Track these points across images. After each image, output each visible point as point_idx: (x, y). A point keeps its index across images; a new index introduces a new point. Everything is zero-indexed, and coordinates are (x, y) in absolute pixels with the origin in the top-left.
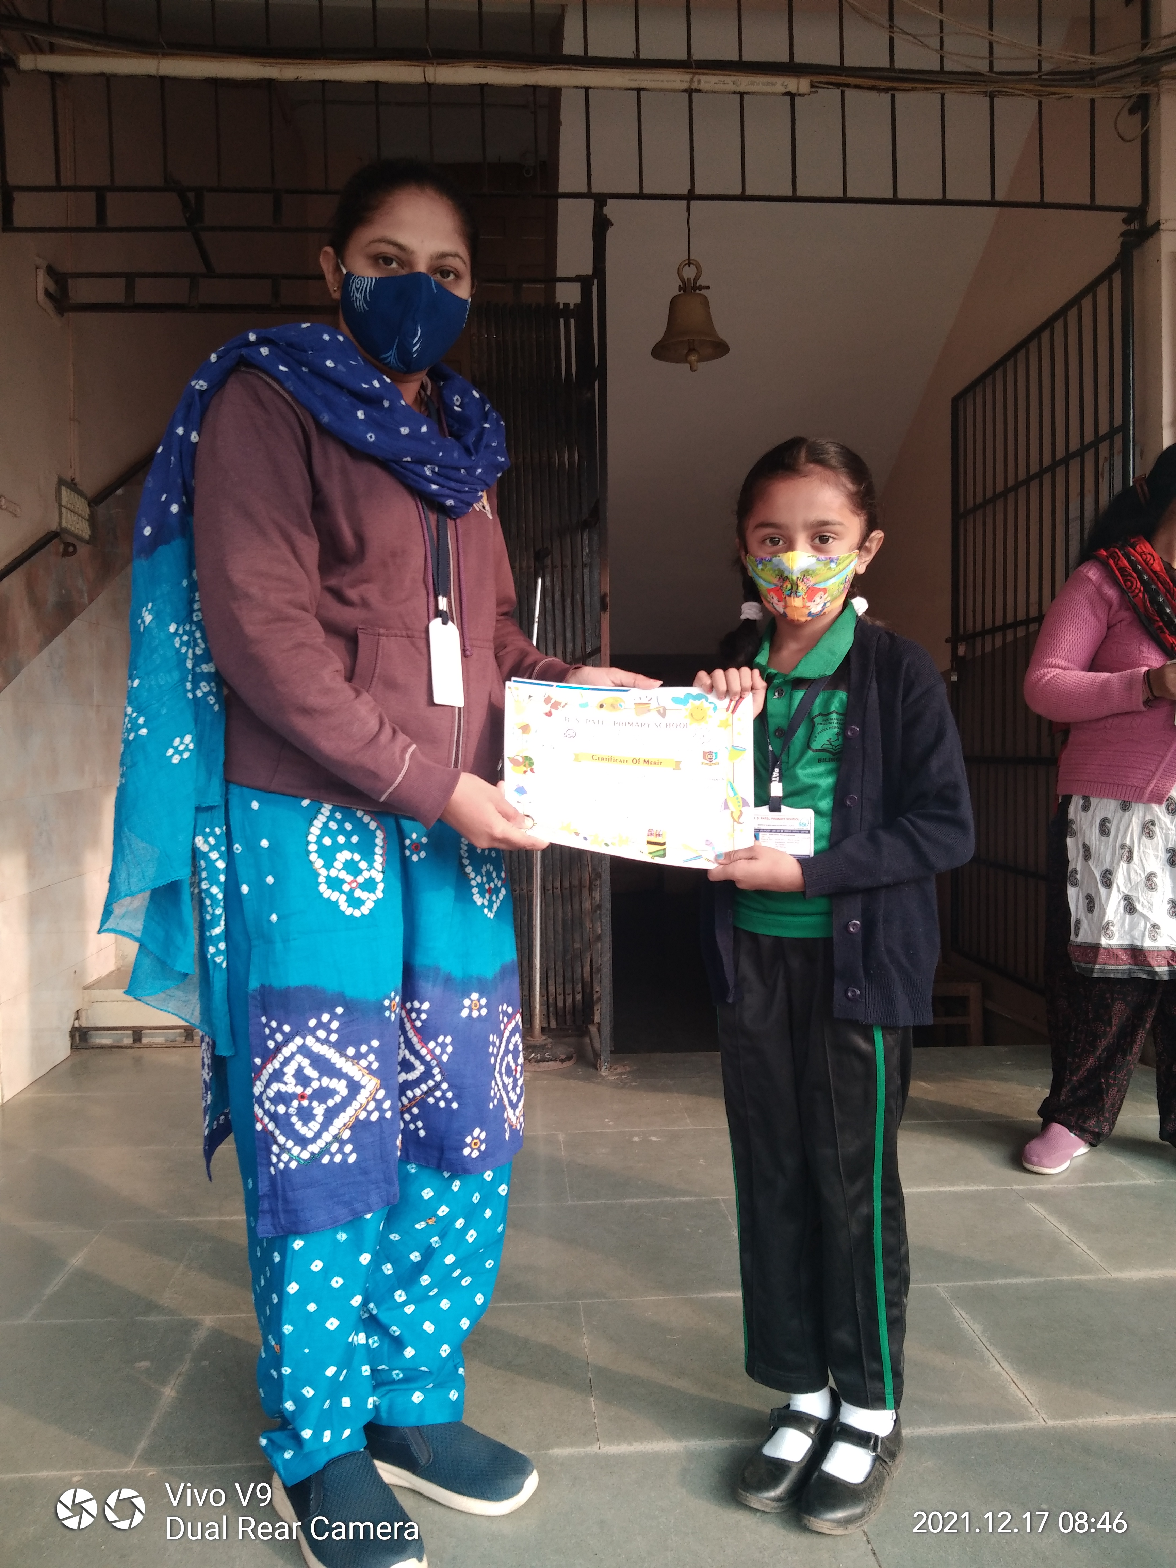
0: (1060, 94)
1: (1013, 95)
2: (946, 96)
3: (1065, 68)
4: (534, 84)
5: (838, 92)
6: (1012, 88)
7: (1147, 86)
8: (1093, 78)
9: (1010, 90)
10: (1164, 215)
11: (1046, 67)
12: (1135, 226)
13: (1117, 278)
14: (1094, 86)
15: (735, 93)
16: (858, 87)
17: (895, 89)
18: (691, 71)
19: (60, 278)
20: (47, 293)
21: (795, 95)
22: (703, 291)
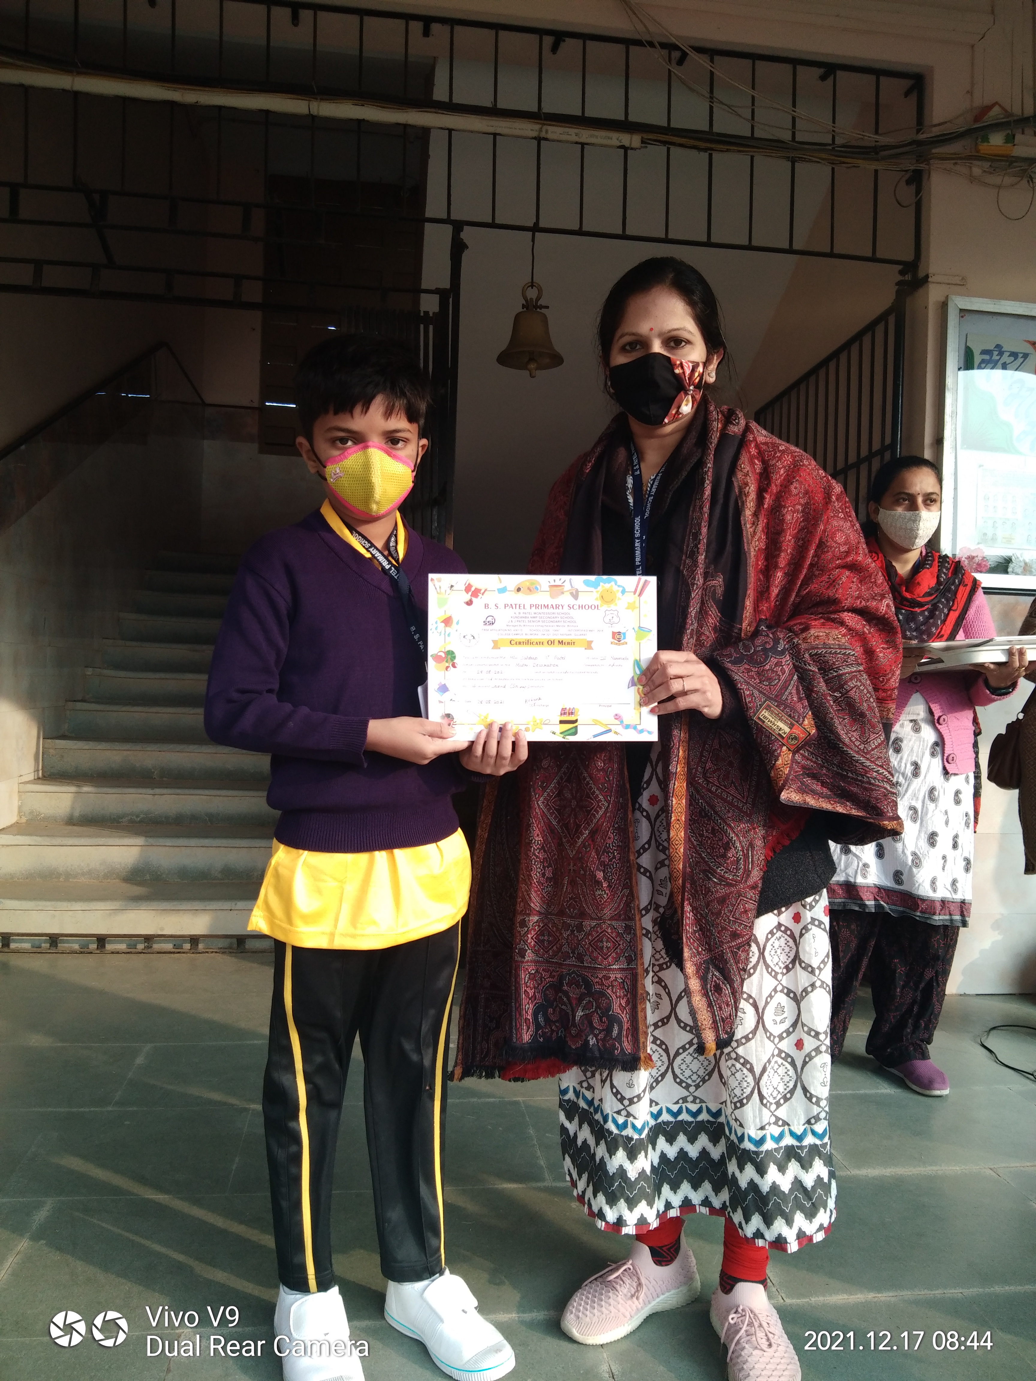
0: (850, 163)
1: (810, 161)
2: (755, 158)
3: (854, 143)
4: (405, 123)
5: (664, 149)
6: (810, 156)
7: (922, 163)
8: (877, 153)
9: (809, 157)
10: (932, 270)
11: (839, 141)
12: (908, 277)
13: (892, 320)
14: (877, 160)
15: (577, 143)
16: (681, 145)
17: (712, 149)
18: (539, 122)
21: (628, 148)
22: (543, 310)
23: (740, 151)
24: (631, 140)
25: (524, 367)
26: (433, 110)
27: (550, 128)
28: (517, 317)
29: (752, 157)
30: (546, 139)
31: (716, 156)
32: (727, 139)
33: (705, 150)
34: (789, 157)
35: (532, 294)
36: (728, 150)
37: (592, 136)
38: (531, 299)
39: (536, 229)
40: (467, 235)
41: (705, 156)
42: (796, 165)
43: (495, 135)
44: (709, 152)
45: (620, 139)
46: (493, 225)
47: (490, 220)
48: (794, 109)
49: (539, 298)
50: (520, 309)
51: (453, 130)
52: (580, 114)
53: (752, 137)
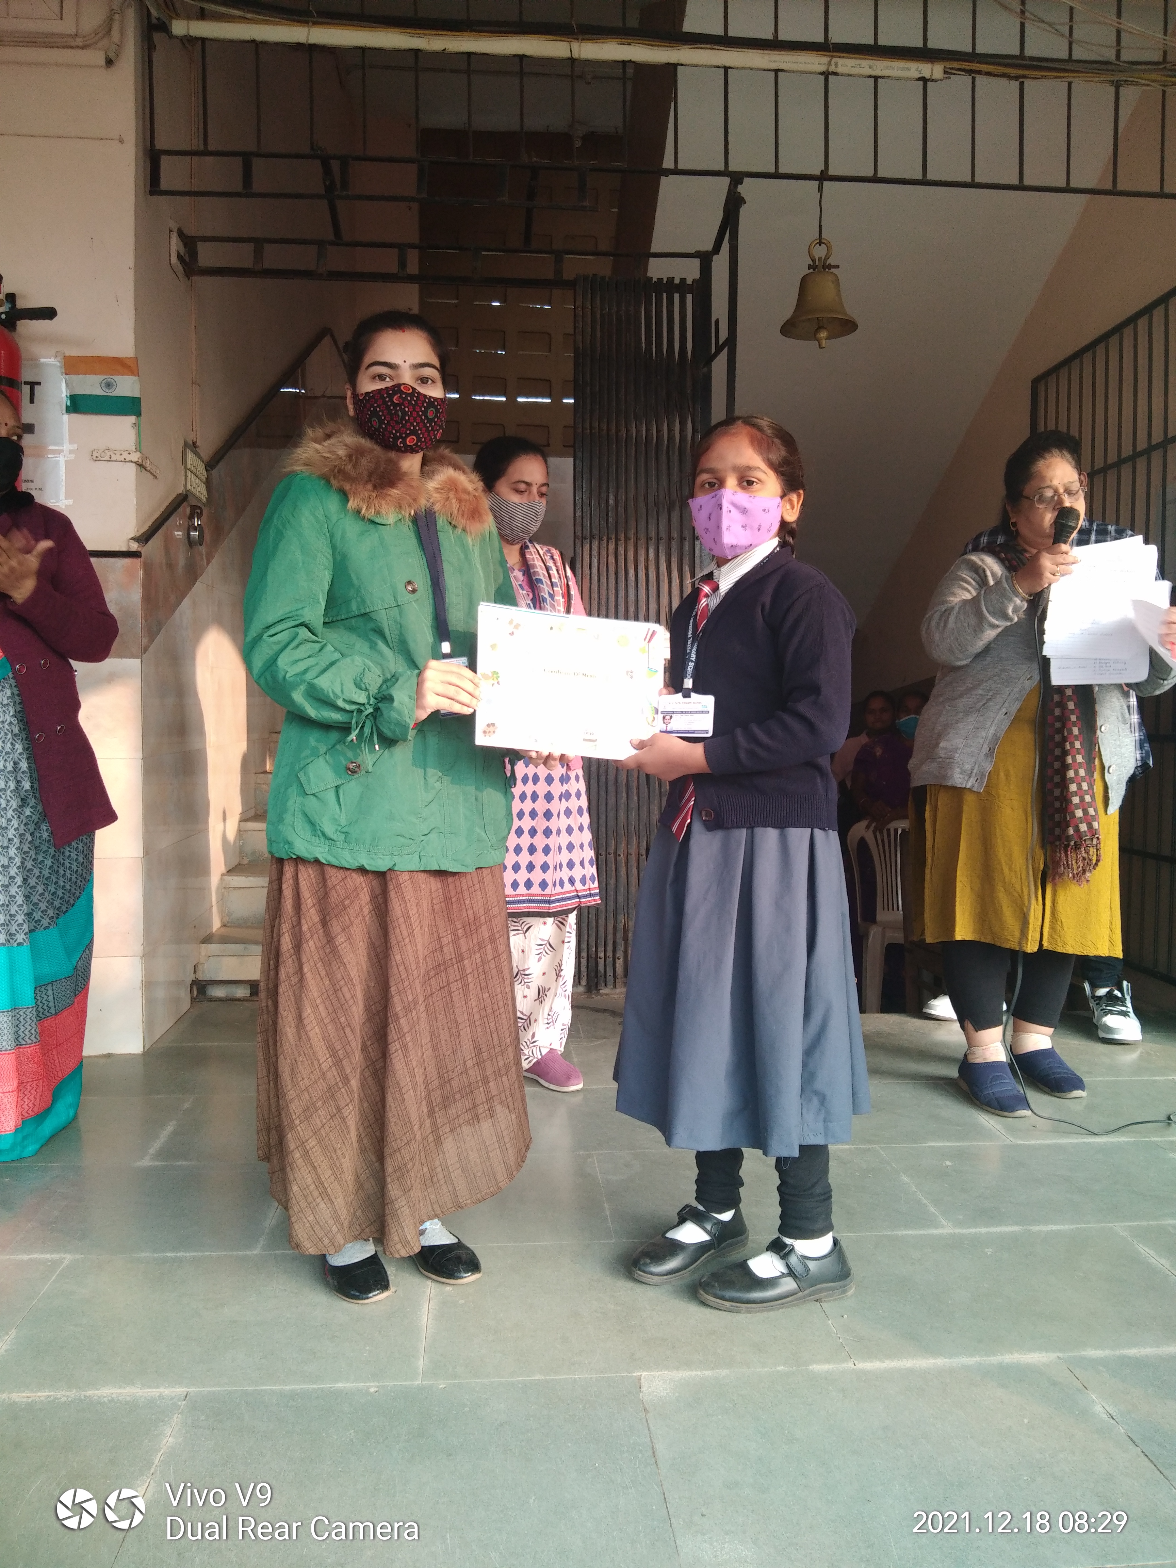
1: (1138, 84)
2: (1074, 85)
4: (676, 62)
5: (968, 79)
6: (1139, 78)
9: (1136, 80)
11: (1171, 57)
15: (870, 76)
16: (988, 74)
17: (1025, 77)
18: (827, 53)
19: (189, 242)
20: (180, 257)
21: (929, 80)
22: (833, 270)
23: (1056, 77)
24: (932, 68)
25: (814, 337)
26: (708, 46)
27: (841, 61)
28: (804, 280)
29: (1070, 84)
30: (835, 74)
31: (1028, 83)
32: (1044, 64)
33: (1016, 78)
34: (1113, 82)
35: (820, 252)
36: (1042, 77)
37: (887, 68)
38: (820, 259)
39: (823, 177)
40: (746, 188)
41: (1015, 84)
42: (1122, 89)
43: (777, 72)
44: (1021, 80)
45: (920, 69)
46: (776, 175)
47: (773, 170)
48: (1119, 21)
49: (827, 257)
50: (807, 272)
51: (730, 68)
52: (873, 43)
53: (1070, 60)
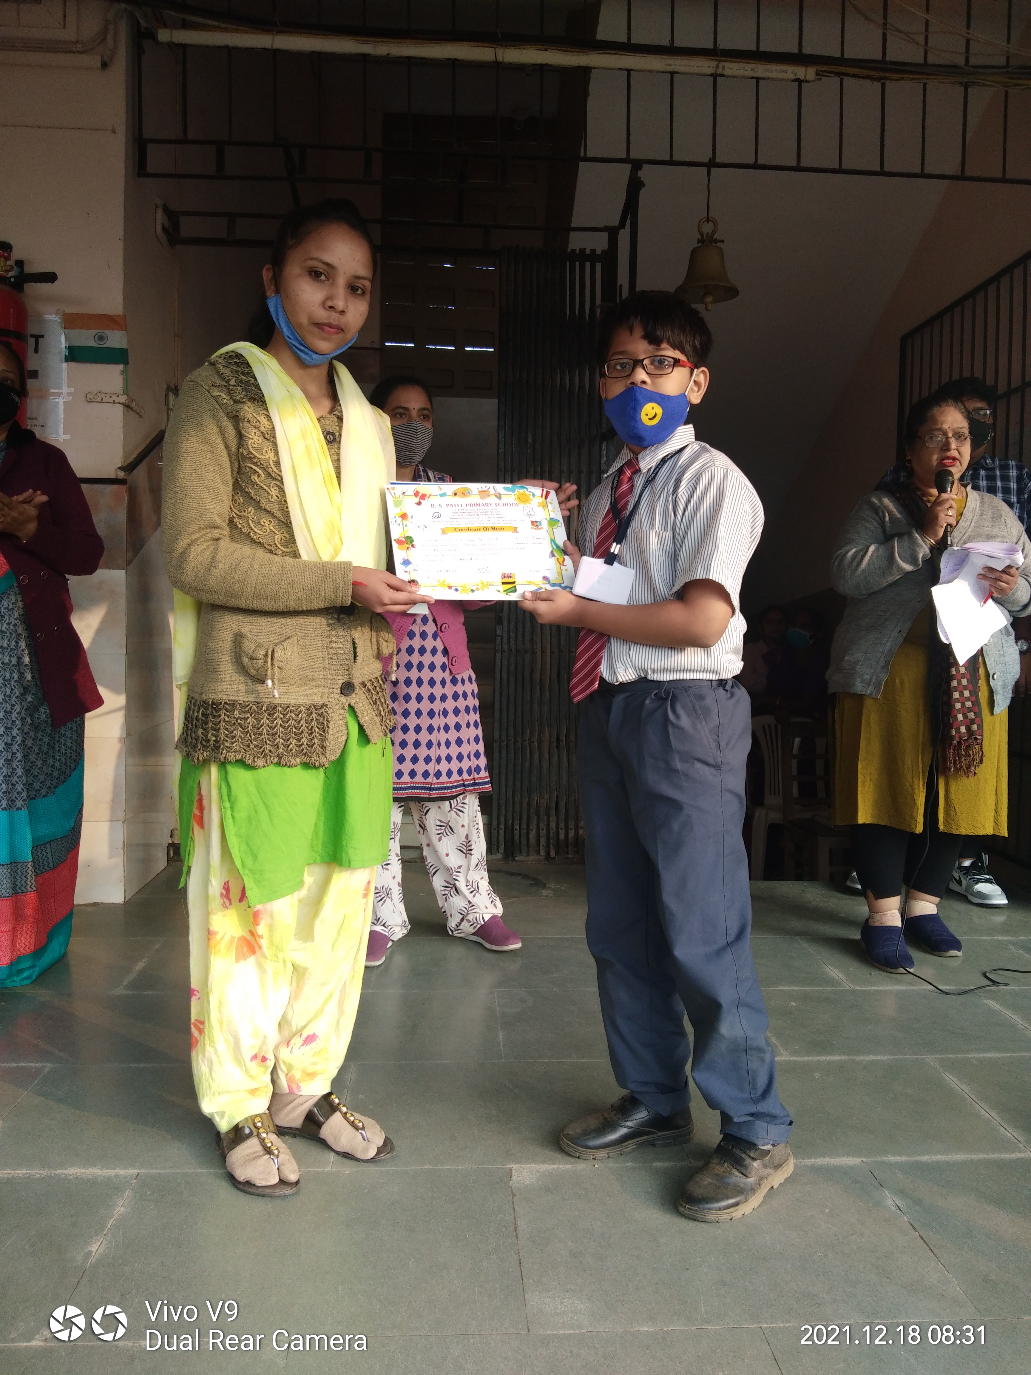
0: (1024, 85)
1: (983, 85)
2: (928, 85)
3: (1029, 64)
4: (586, 65)
5: (838, 80)
6: (985, 80)
9: (982, 81)
11: (1014, 62)
15: (753, 78)
16: (855, 76)
17: (886, 78)
18: (716, 58)
19: (173, 216)
20: (164, 228)
21: (802, 81)
22: (718, 244)
23: (913, 79)
24: (806, 72)
25: (702, 301)
26: (613, 52)
27: (726, 64)
28: (694, 253)
29: (925, 85)
30: (722, 75)
31: (888, 84)
32: (901, 67)
33: (878, 79)
34: (961, 83)
35: (707, 228)
36: (901, 79)
37: (767, 70)
38: (707, 234)
39: (711, 164)
40: (645, 173)
41: (878, 85)
42: (970, 90)
43: (672, 73)
44: (884, 81)
45: (795, 72)
46: (671, 162)
47: (668, 158)
48: (968, 31)
49: (714, 232)
50: (697, 245)
51: (632, 70)
52: (755, 49)
53: (925, 64)
